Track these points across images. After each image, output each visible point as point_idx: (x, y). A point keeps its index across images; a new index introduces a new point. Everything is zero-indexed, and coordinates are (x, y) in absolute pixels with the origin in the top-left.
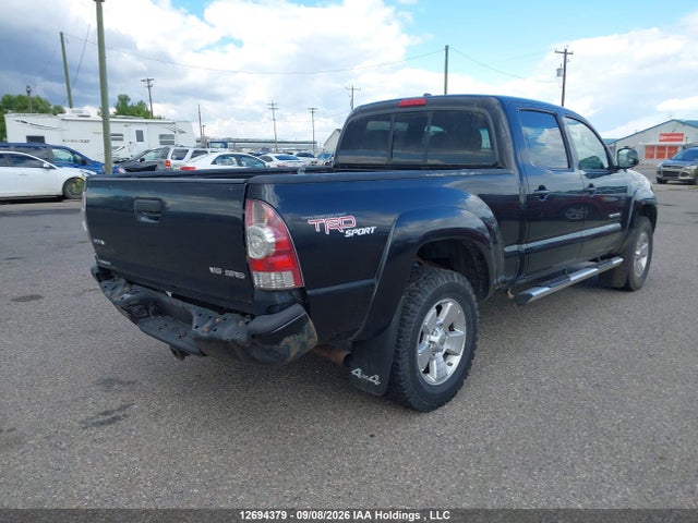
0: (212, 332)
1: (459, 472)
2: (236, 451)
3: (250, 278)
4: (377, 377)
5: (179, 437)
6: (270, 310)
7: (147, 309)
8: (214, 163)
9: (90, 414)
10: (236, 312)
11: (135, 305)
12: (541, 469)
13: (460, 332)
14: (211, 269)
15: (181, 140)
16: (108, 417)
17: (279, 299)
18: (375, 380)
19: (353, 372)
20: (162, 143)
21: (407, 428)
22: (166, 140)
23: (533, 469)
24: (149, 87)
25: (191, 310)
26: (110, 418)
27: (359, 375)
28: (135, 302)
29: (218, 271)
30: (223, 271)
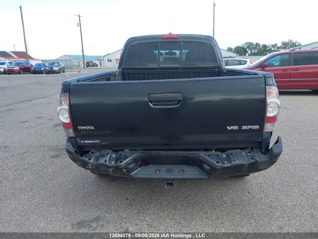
3: (262, 128)
7: (137, 164)
14: (228, 127)
28: (131, 161)
29: (235, 128)
30: (240, 127)
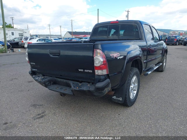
0: (80, 88)
1: (147, 122)
2: (84, 122)
3: (94, 72)
4: (121, 98)
5: (65, 120)
6: (100, 81)
7: (50, 83)
8: (37, 41)
9: (34, 115)
10: (87, 82)
11: (46, 82)
12: (167, 119)
13: (136, 84)
14: (79, 70)
15: (25, 35)
16: (40, 116)
17: (102, 78)
18: (121, 99)
19: (113, 97)
20: (19, 36)
21: (127, 111)
22: (21, 35)
23: (165, 119)
24: (12, 20)
25: (69, 82)
26: (41, 116)
27: (115, 98)
28: (47, 81)
29: (82, 70)
30: (84, 70)
